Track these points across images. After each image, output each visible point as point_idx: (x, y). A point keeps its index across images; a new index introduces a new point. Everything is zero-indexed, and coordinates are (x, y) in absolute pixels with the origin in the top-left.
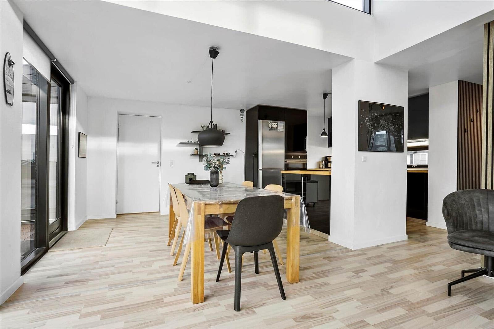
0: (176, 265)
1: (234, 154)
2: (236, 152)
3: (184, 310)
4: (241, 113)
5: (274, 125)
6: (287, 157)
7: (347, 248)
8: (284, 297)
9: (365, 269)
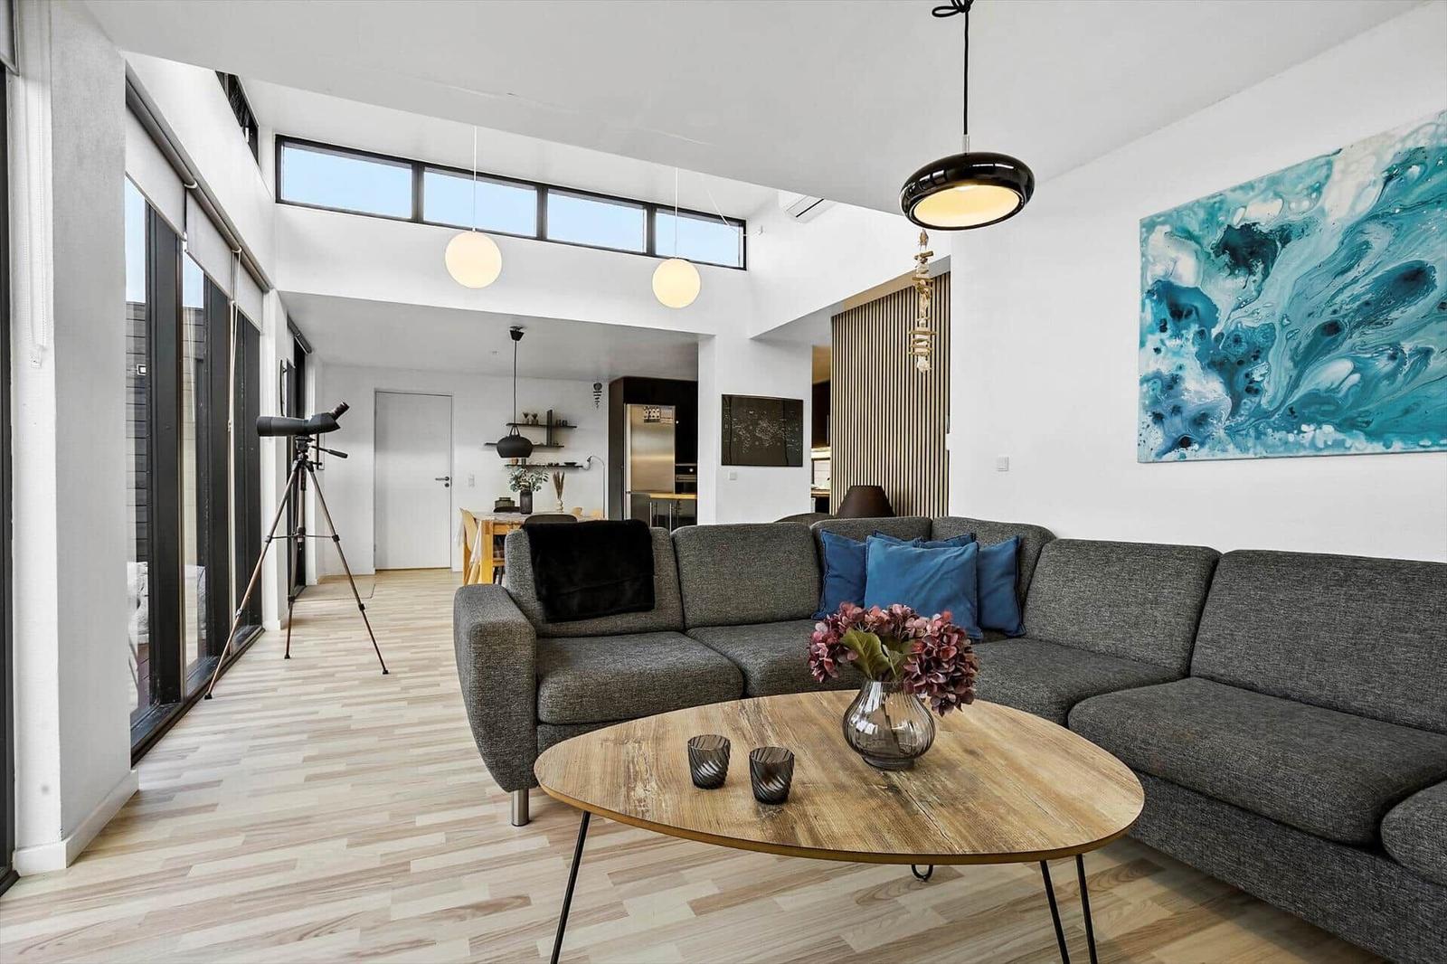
1: (586, 464)
2: (589, 461)
4: (596, 390)
5: (655, 412)
6: (679, 470)
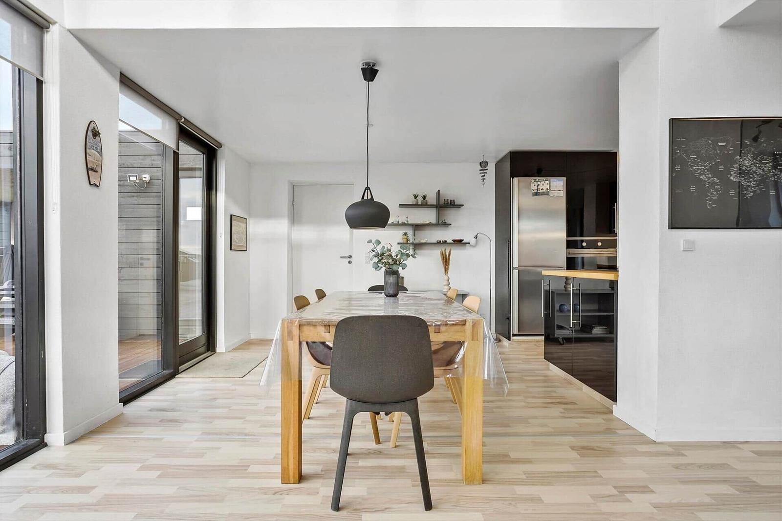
0: (309, 418)
1: (473, 241)
2: (476, 237)
3: (261, 489)
4: (481, 169)
5: (544, 184)
6: (570, 245)
7: (643, 435)
8: (428, 506)
9: (652, 487)
